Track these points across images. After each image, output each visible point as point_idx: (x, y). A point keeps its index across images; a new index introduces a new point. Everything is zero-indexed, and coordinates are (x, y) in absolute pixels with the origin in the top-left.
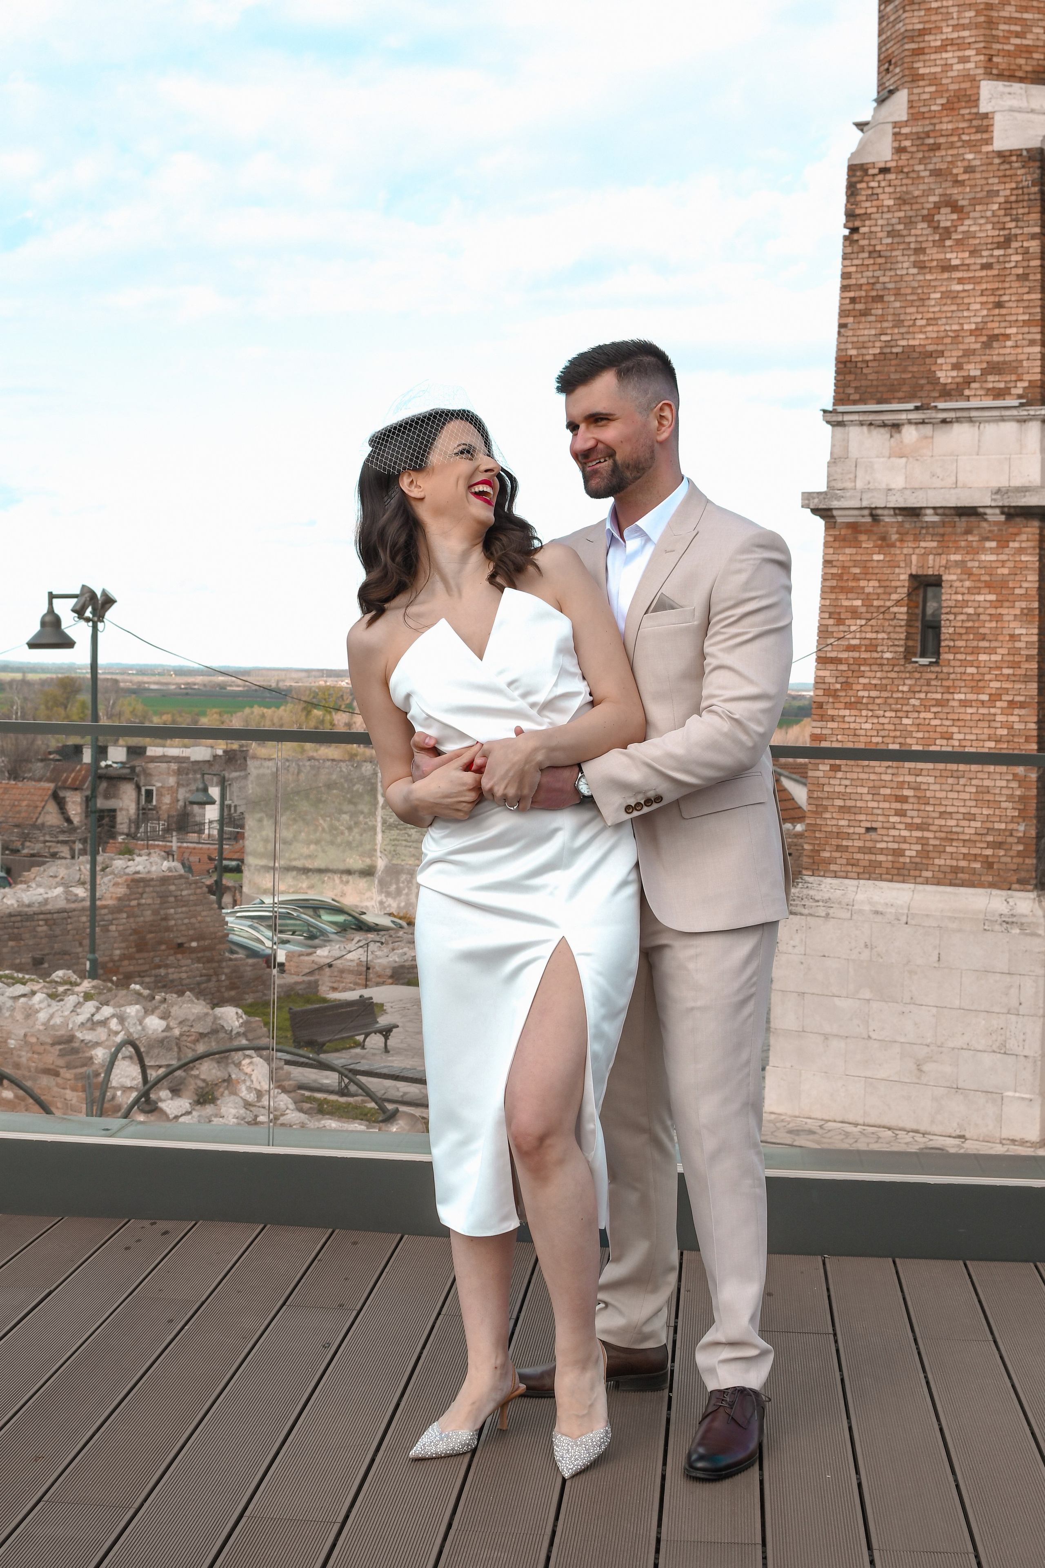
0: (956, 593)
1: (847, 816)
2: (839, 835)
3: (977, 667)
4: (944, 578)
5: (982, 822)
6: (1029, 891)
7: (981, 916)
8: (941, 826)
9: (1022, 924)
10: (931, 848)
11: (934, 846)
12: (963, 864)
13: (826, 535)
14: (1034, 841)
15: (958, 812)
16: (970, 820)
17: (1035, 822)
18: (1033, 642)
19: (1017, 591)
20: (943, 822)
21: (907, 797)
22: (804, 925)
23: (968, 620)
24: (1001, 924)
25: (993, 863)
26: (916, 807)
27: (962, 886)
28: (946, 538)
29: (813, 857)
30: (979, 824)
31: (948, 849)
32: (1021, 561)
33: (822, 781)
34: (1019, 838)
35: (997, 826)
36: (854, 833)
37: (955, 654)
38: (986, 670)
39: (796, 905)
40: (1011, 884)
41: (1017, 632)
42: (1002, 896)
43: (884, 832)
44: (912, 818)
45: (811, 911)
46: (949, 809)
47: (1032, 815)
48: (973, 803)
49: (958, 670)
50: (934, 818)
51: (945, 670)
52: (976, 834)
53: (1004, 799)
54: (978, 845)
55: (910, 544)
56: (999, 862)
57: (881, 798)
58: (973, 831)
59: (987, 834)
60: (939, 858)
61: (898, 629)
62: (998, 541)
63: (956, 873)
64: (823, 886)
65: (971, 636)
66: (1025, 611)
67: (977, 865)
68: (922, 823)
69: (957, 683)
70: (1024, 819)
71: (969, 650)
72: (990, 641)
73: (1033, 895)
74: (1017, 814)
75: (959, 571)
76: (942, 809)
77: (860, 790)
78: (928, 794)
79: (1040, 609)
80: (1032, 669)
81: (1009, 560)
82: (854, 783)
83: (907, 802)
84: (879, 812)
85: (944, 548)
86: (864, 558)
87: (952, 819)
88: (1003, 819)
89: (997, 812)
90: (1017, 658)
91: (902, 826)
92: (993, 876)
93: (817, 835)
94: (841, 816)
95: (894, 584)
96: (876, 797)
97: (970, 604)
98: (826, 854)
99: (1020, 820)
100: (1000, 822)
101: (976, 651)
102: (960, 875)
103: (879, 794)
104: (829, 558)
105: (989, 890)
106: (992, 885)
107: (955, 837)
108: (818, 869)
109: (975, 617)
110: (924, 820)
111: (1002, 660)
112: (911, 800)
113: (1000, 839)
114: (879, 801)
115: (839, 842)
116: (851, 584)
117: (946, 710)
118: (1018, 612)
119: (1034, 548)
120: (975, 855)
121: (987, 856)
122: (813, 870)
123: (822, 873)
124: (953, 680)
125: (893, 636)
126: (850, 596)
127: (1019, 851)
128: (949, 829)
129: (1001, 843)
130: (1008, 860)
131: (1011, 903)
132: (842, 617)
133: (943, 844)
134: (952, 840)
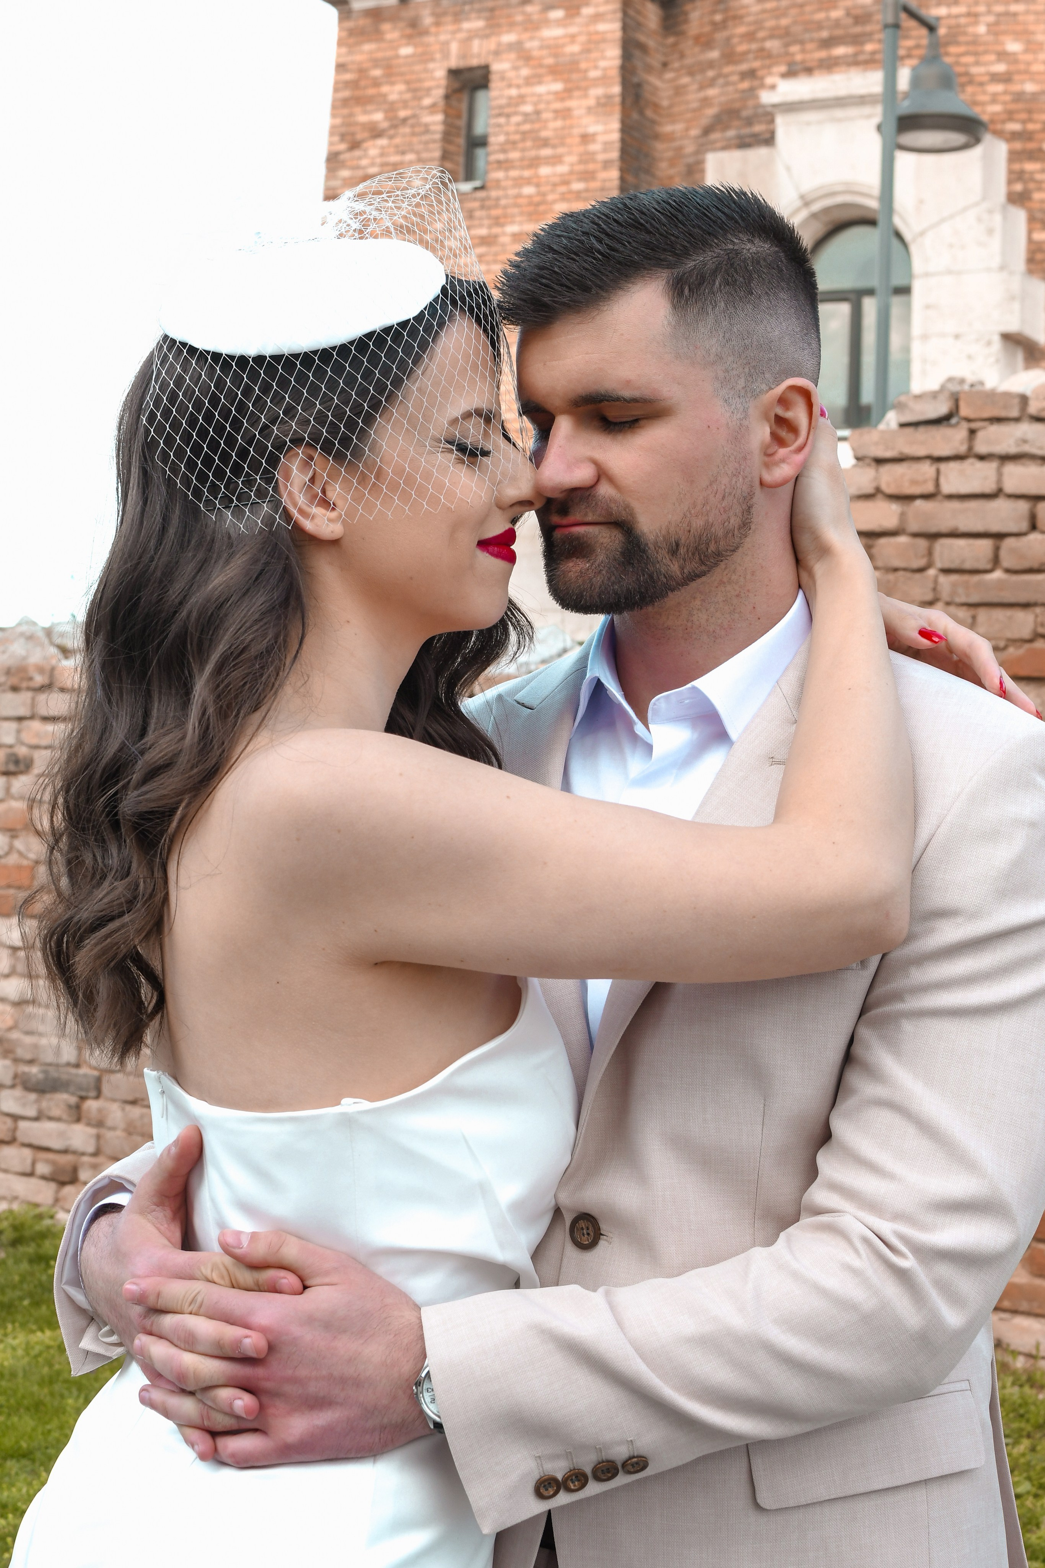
0: (510, 86)
3: (538, 185)
4: (496, 67)
13: (341, 29)
18: (612, 143)
19: (593, 74)
23: (525, 122)
28: (497, 13)
32: (597, 33)
37: (507, 169)
38: (548, 188)
41: (592, 129)
49: (512, 192)
51: (494, 194)
55: (450, 28)
61: (432, 146)
62: (567, 9)
65: (529, 144)
66: (603, 101)
69: (510, 211)
71: (526, 163)
72: (554, 147)
75: (513, 56)
79: (624, 95)
80: (610, 180)
81: (580, 34)
85: (493, 27)
86: (389, 54)
90: (591, 167)
95: (427, 84)
97: (528, 99)
101: (535, 163)
104: (342, 60)
109: (534, 117)
111: (571, 173)
116: (371, 91)
117: (494, 249)
118: (592, 102)
119: (614, 12)
124: (505, 207)
125: (425, 155)
126: (369, 107)
132: (359, 137)
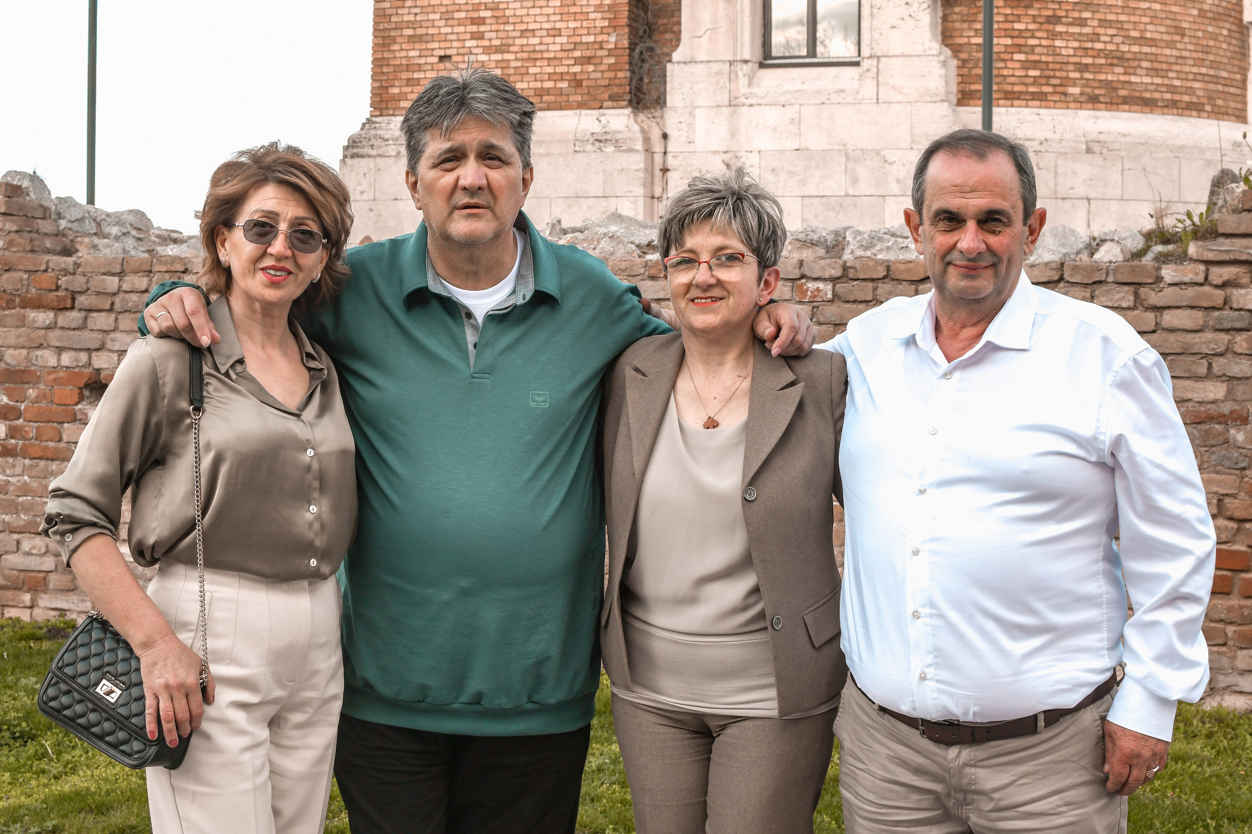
1: (417, 46)
2: (408, 68)
5: (568, 36)
6: (623, 108)
7: (571, 137)
8: (522, 46)
9: (617, 141)
10: (512, 71)
11: (515, 68)
12: (549, 85)
14: (627, 51)
15: (541, 29)
16: (554, 36)
17: (627, 30)
20: (524, 41)
21: (484, 18)
22: (372, 166)
24: (593, 144)
25: (582, 80)
26: (494, 27)
27: (548, 109)
29: (381, 94)
30: (564, 40)
31: (532, 70)
33: (388, 12)
34: (609, 50)
35: (585, 39)
36: (426, 63)
39: (363, 147)
40: (603, 101)
42: (592, 115)
43: (459, 59)
44: (490, 40)
45: (380, 151)
46: (531, 26)
47: (624, 24)
48: (558, 17)
50: (514, 38)
52: (562, 50)
53: (592, 9)
54: (565, 62)
56: (588, 79)
57: (456, 22)
58: (558, 48)
59: (574, 49)
60: (522, 81)
63: (541, 96)
64: (392, 125)
67: (564, 85)
68: (502, 45)
70: (615, 28)
73: (628, 111)
74: (606, 24)
76: (524, 27)
77: (431, 16)
78: (508, 13)
82: (424, 10)
83: (484, 24)
84: (454, 37)
87: (534, 36)
88: (592, 31)
89: (585, 24)
91: (480, 50)
92: (582, 95)
93: (385, 70)
94: (411, 46)
96: (450, 22)
98: (396, 90)
99: (611, 30)
100: (588, 34)
102: (545, 98)
103: (453, 19)
105: (578, 111)
106: (582, 106)
107: (539, 56)
108: (387, 108)
110: (504, 41)
112: (488, 21)
113: (588, 53)
114: (452, 26)
115: (409, 75)
120: (562, 73)
121: (575, 74)
122: (381, 109)
123: (391, 112)
127: (610, 65)
128: (532, 49)
129: (590, 58)
130: (599, 75)
131: (603, 122)
133: (525, 65)
134: (535, 59)
